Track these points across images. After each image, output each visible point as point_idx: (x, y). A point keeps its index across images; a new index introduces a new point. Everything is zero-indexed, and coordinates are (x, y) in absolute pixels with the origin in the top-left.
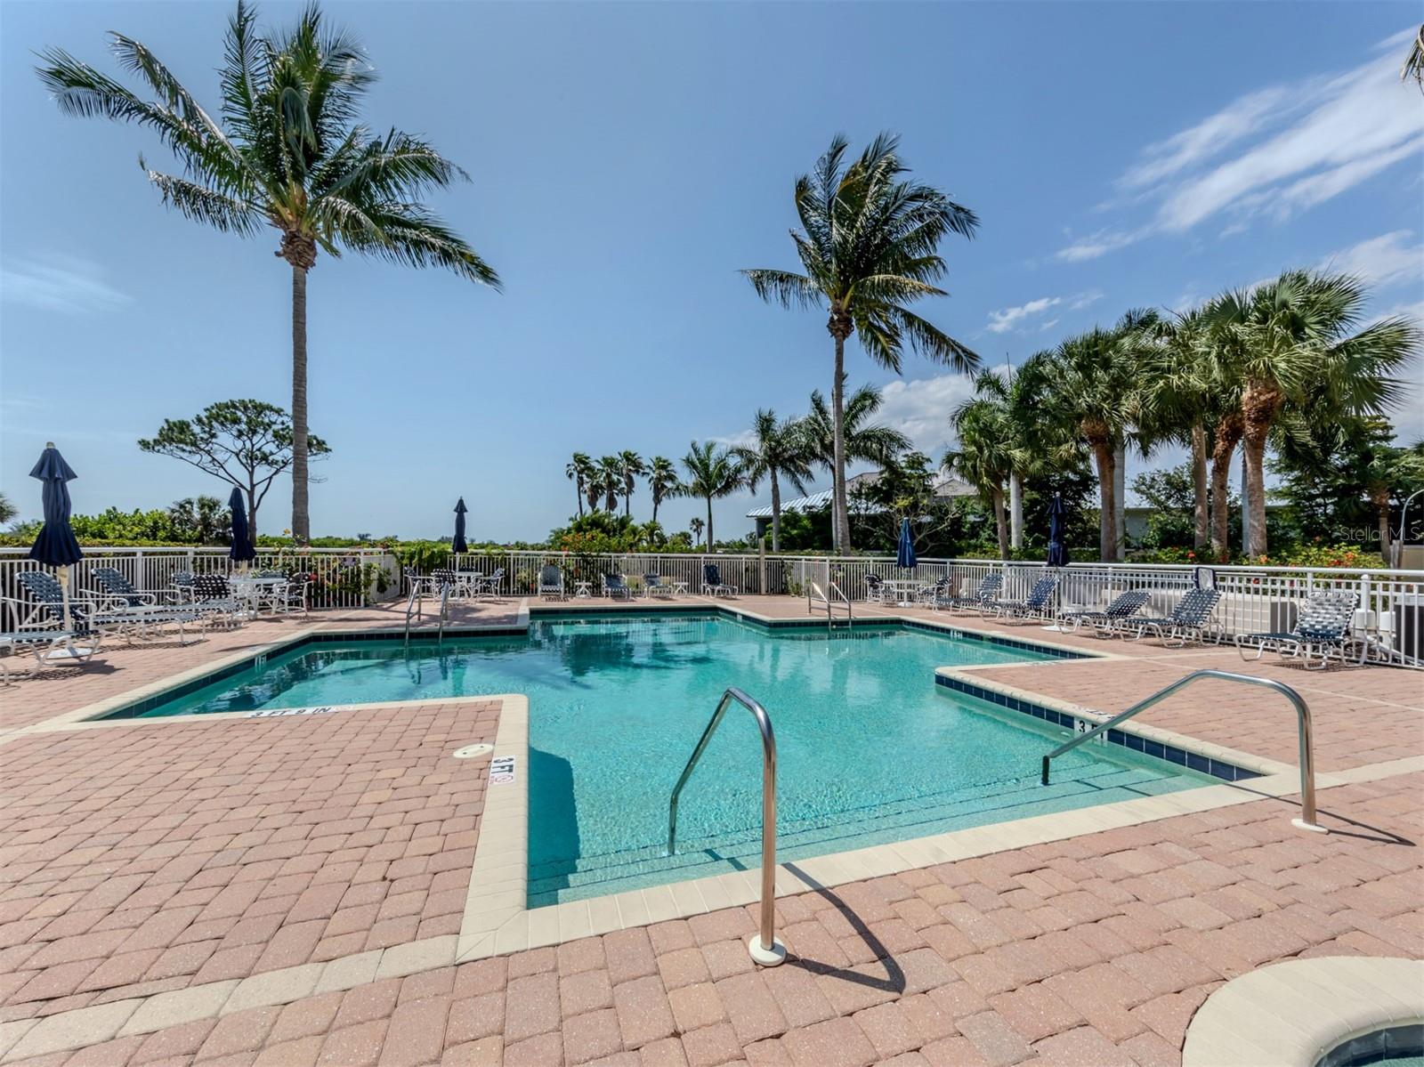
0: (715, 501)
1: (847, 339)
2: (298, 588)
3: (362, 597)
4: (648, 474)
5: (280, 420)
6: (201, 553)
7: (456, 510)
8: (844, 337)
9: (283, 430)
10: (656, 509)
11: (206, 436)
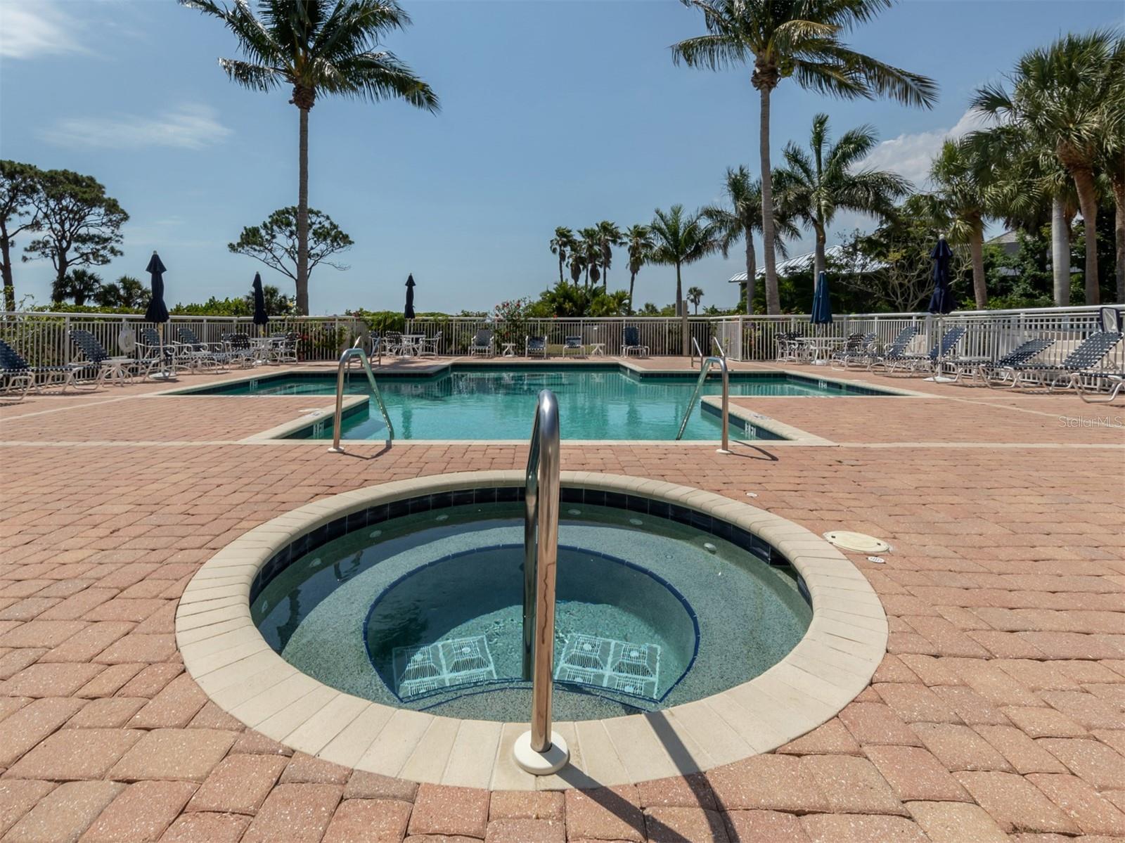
0: (684, 267)
1: (773, 90)
2: (292, 344)
3: (336, 352)
4: (626, 243)
5: (319, 220)
6: (241, 321)
7: (406, 285)
8: (770, 89)
9: (320, 228)
10: (633, 279)
11: (268, 237)
